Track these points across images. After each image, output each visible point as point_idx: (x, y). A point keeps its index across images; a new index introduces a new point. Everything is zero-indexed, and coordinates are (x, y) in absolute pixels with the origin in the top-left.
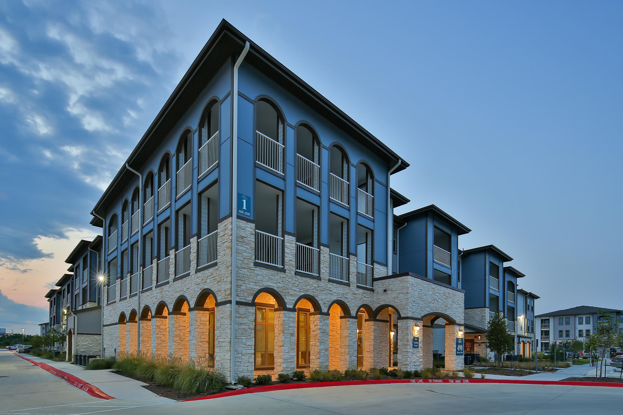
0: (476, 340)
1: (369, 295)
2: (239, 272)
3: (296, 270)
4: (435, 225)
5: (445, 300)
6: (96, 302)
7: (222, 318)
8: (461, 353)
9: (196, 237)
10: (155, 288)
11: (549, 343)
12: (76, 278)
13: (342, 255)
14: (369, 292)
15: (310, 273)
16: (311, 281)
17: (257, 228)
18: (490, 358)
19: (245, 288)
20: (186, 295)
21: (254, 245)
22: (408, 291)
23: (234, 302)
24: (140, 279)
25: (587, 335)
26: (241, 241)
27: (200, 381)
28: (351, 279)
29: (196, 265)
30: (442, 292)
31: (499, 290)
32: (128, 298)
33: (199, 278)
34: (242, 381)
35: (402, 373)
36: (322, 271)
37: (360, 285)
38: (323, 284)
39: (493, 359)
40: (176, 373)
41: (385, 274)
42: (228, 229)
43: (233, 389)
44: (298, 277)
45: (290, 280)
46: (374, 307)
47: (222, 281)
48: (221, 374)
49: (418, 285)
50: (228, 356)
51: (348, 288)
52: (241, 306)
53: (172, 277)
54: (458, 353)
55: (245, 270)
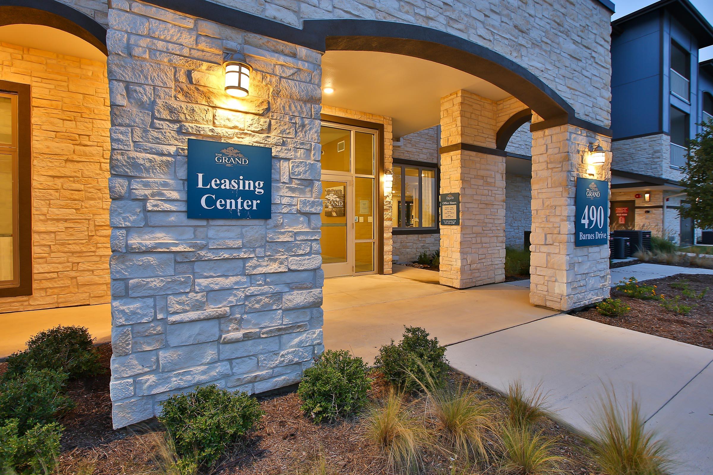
0: (638, 203)
8: (599, 236)
18: (673, 238)
31: (689, 100)
54: (582, 237)
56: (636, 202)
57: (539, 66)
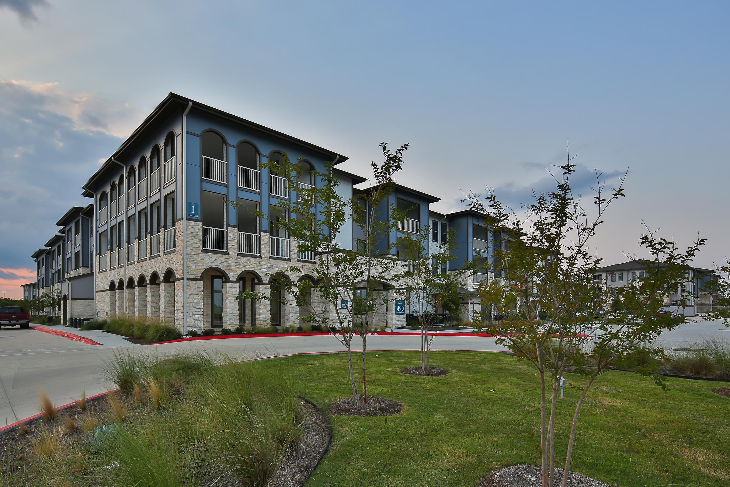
1: (310, 267)
2: (190, 257)
3: (238, 252)
4: (398, 197)
6: (89, 267)
7: (178, 289)
9: (163, 228)
10: (137, 263)
12: (68, 241)
14: (310, 264)
15: (251, 254)
16: (253, 260)
17: (203, 225)
19: (194, 268)
20: (157, 271)
21: (201, 237)
23: (185, 279)
24: (126, 254)
26: (191, 235)
28: (292, 255)
29: (163, 249)
32: (117, 268)
33: (165, 260)
34: (191, 333)
35: (325, 328)
36: (262, 251)
37: (301, 259)
38: (263, 261)
42: (181, 228)
43: (184, 338)
44: (240, 257)
45: (233, 260)
46: (315, 277)
47: (178, 263)
48: (178, 329)
50: (182, 315)
51: (289, 262)
52: (191, 281)
53: (149, 255)
54: (397, 312)
55: (194, 256)
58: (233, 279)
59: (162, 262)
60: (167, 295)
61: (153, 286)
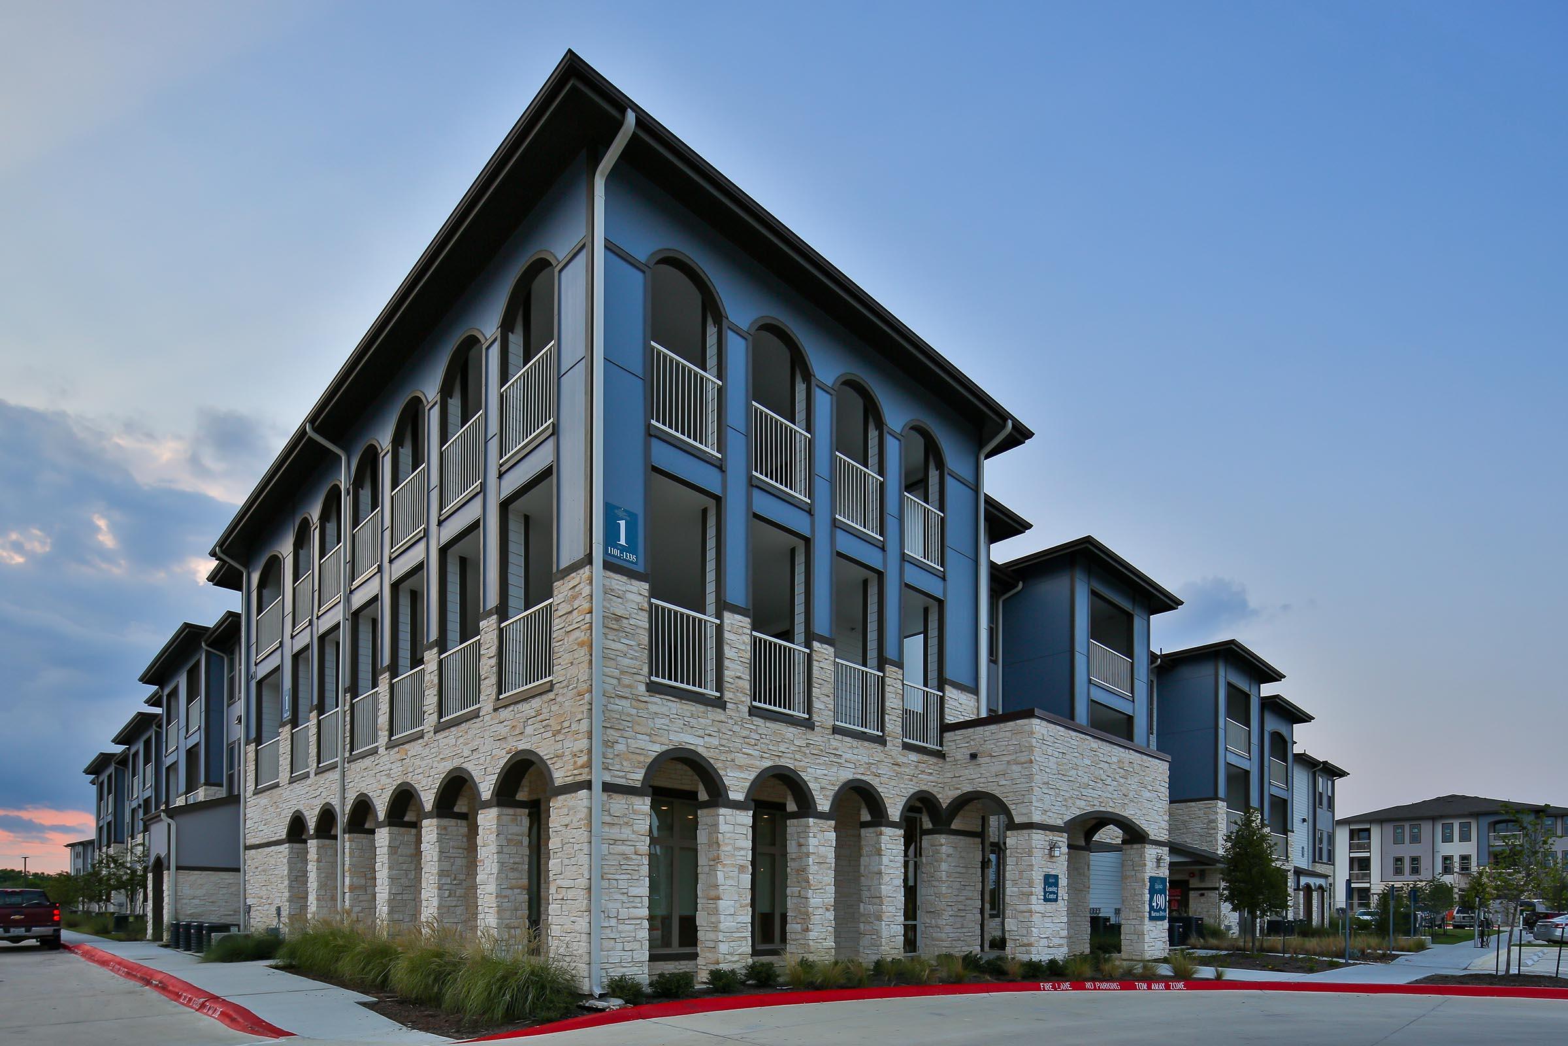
0: (1193, 883)
1: (932, 767)
2: (610, 707)
3: (751, 703)
4: (1093, 588)
5: (1122, 780)
6: (222, 786)
7: (567, 825)
8: (1162, 914)
9: (495, 617)
10: (386, 749)
11: (1368, 889)
12: (168, 723)
13: (865, 665)
14: (932, 760)
15: (787, 711)
16: (790, 732)
17: (653, 593)
18: (1229, 928)
19: (625, 749)
20: (469, 766)
21: (647, 639)
22: (1033, 758)
23: (597, 786)
24: (345, 726)
25: (1462, 869)
26: (615, 627)
27: (514, 989)
28: (889, 726)
29: (495, 689)
30: (1115, 759)
31: (1249, 754)
32: (312, 775)
33: (505, 724)
34: (621, 988)
35: (1017, 965)
36: (817, 705)
37: (911, 741)
38: (818, 738)
39: (1235, 930)
40: (449, 969)
41: (973, 714)
42: (581, 598)
43: (597, 1010)
44: (758, 721)
45: (736, 728)
46: (945, 798)
47: (567, 730)
48: (566, 972)
49: (1056, 741)
50: (582, 924)
51: (882, 749)
52: (615, 796)
53: (431, 720)
54: (1153, 914)
55: (624, 702)
56: (1190, 882)
57: (1133, 812)
58: (737, 795)
59: (487, 734)
60: (505, 850)
61: (446, 822)
